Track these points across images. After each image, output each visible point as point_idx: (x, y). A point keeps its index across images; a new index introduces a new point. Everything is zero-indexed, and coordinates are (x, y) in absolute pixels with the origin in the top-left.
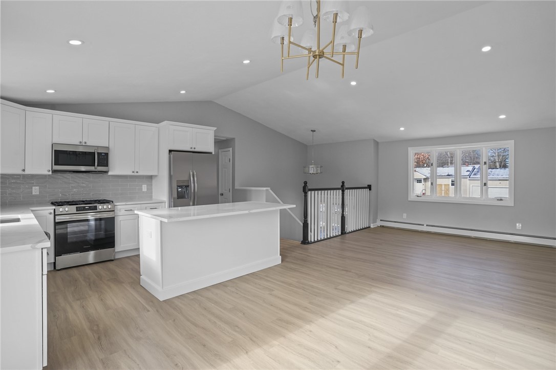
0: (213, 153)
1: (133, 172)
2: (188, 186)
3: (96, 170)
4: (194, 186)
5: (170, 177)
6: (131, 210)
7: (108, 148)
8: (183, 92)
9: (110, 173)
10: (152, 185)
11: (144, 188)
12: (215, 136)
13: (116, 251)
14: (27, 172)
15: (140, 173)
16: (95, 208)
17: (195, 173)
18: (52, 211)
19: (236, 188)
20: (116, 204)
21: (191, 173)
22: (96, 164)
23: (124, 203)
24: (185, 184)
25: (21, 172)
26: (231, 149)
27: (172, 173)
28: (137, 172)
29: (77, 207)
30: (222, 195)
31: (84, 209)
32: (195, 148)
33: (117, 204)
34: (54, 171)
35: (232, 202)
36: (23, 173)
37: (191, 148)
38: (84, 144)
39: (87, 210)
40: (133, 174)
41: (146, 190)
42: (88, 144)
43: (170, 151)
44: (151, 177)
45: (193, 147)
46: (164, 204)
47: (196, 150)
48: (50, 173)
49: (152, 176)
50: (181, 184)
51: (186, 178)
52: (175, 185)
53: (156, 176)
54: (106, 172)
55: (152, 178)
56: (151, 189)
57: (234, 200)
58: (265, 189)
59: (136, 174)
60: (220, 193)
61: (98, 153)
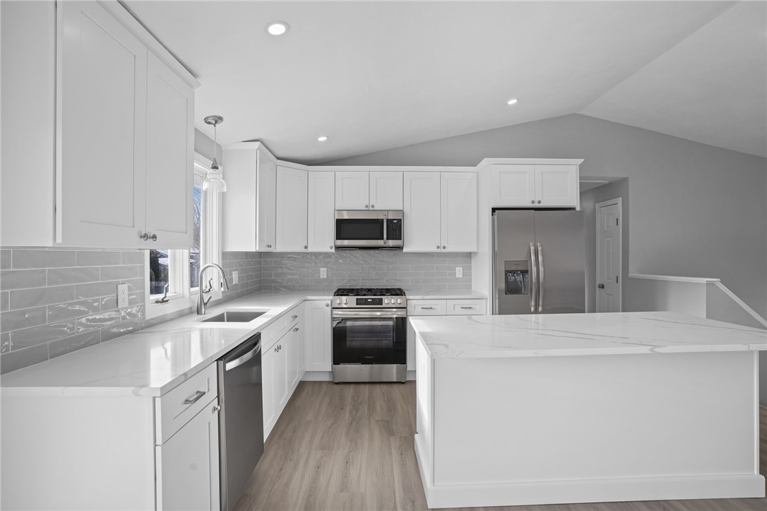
0: (578, 209)
1: (438, 247)
2: (526, 272)
3: (386, 245)
4: (537, 271)
5: (495, 255)
6: (431, 308)
7: (402, 212)
8: (512, 102)
9: (405, 250)
10: (470, 268)
11: (459, 272)
12: (580, 179)
13: (408, 369)
14: (310, 250)
15: (449, 249)
16: (380, 302)
17: (540, 248)
18: (329, 303)
19: (631, 275)
20: (408, 297)
21: (532, 248)
22: (385, 236)
23: (420, 297)
24: (520, 268)
25: (303, 250)
26: (620, 200)
27: (496, 249)
28: (444, 248)
29: (357, 299)
30: (602, 287)
31: (366, 302)
32: (539, 202)
33: (410, 297)
34: (338, 248)
35: (623, 311)
36: (306, 251)
37: (533, 202)
38: (371, 209)
39: (370, 303)
40: (439, 250)
41: (461, 276)
42: (376, 208)
43: (494, 210)
44: (469, 255)
45: (537, 200)
46: (484, 301)
47: (542, 205)
48: (333, 250)
49: (470, 253)
50: (514, 268)
51: (522, 258)
52: (502, 269)
53: (476, 253)
54: (400, 248)
55: (471, 257)
56: (470, 274)
57: (628, 306)
58: (704, 280)
59: (443, 250)
60: (598, 282)
61: (387, 220)
